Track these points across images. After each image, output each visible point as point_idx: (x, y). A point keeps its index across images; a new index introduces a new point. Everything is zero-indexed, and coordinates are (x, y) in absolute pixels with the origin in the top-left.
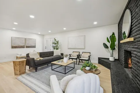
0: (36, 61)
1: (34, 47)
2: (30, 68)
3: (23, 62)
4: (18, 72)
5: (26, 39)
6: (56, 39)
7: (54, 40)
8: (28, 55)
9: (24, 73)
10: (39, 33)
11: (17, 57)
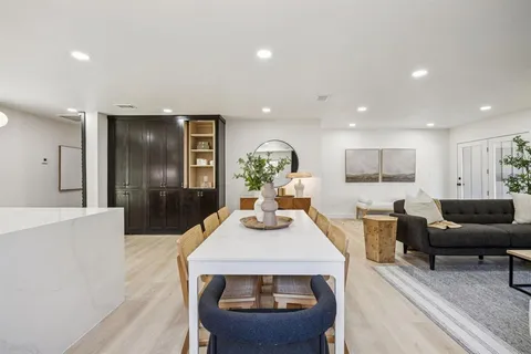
0: (432, 232)
1: (410, 179)
2: (405, 252)
3: (388, 224)
4: (375, 254)
5: (381, 152)
6: (524, 138)
7: (515, 145)
8: (399, 206)
9: (391, 260)
10: (431, 125)
11: (358, 209)
